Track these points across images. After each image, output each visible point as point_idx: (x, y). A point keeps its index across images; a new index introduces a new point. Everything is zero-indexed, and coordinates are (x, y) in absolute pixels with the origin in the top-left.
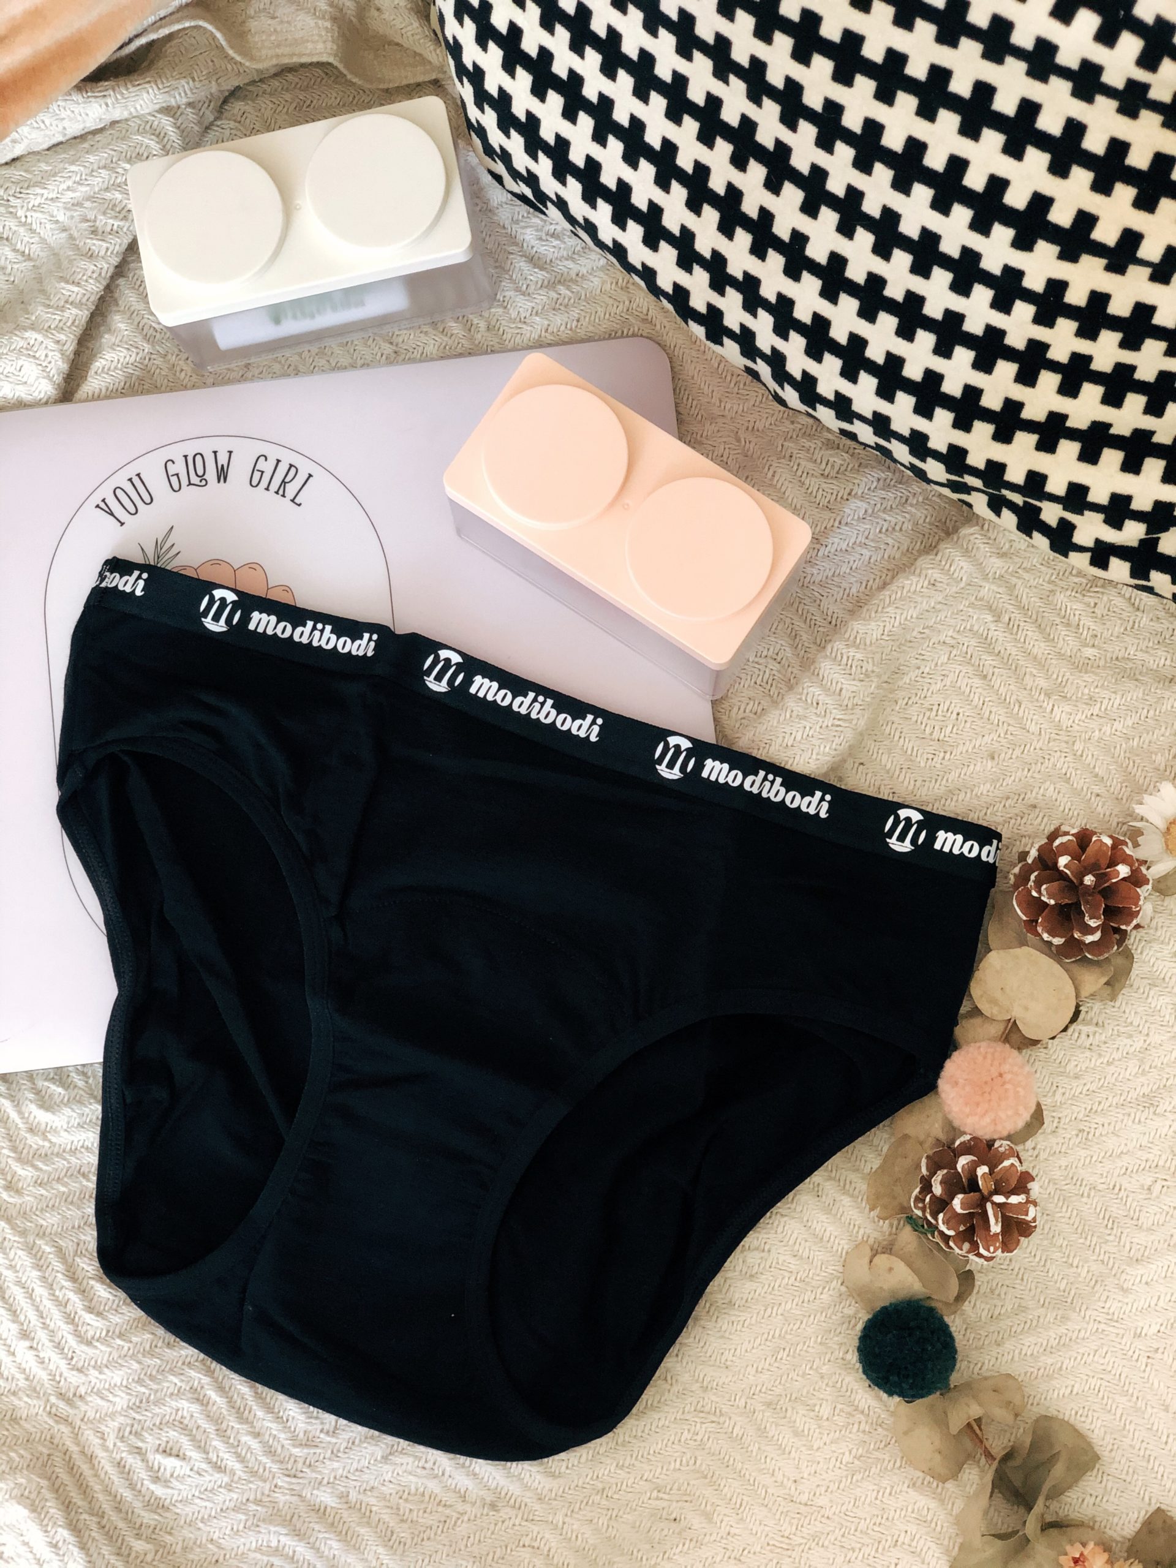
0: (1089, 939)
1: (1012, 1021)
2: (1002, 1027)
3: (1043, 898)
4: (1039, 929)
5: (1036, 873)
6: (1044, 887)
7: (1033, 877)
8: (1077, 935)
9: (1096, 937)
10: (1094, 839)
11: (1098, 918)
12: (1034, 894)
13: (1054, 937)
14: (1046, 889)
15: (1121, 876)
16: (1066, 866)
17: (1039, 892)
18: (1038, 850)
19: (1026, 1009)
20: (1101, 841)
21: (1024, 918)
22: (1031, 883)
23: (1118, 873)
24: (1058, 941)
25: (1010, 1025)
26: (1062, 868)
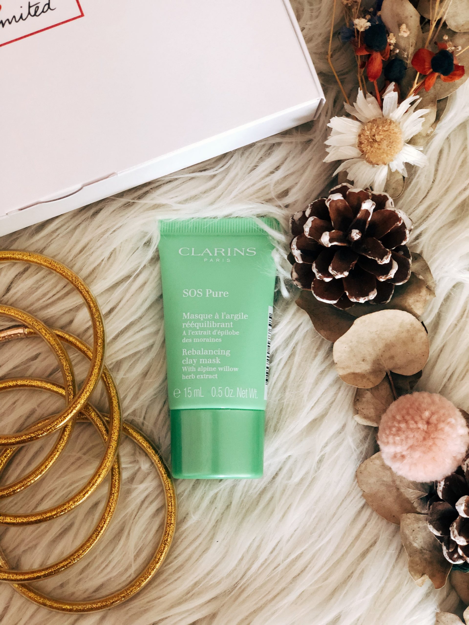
0: (392, 274)
1: (389, 374)
2: (386, 385)
3: (337, 277)
4: (353, 300)
5: (314, 265)
6: (330, 269)
7: (315, 270)
8: (382, 279)
9: (395, 268)
10: (328, 204)
11: (386, 254)
12: (327, 280)
13: (367, 295)
14: (333, 269)
15: (371, 211)
16: (331, 241)
17: (329, 275)
18: (298, 248)
19: (392, 358)
20: (333, 201)
21: (335, 302)
22: (318, 276)
23: (367, 212)
24: (372, 296)
25: (390, 377)
26: (330, 245)
